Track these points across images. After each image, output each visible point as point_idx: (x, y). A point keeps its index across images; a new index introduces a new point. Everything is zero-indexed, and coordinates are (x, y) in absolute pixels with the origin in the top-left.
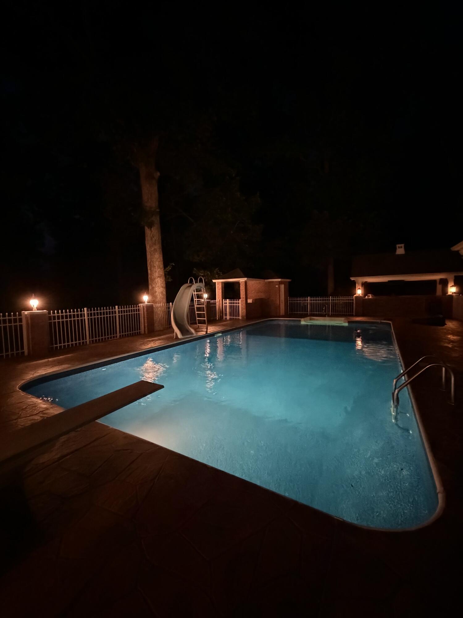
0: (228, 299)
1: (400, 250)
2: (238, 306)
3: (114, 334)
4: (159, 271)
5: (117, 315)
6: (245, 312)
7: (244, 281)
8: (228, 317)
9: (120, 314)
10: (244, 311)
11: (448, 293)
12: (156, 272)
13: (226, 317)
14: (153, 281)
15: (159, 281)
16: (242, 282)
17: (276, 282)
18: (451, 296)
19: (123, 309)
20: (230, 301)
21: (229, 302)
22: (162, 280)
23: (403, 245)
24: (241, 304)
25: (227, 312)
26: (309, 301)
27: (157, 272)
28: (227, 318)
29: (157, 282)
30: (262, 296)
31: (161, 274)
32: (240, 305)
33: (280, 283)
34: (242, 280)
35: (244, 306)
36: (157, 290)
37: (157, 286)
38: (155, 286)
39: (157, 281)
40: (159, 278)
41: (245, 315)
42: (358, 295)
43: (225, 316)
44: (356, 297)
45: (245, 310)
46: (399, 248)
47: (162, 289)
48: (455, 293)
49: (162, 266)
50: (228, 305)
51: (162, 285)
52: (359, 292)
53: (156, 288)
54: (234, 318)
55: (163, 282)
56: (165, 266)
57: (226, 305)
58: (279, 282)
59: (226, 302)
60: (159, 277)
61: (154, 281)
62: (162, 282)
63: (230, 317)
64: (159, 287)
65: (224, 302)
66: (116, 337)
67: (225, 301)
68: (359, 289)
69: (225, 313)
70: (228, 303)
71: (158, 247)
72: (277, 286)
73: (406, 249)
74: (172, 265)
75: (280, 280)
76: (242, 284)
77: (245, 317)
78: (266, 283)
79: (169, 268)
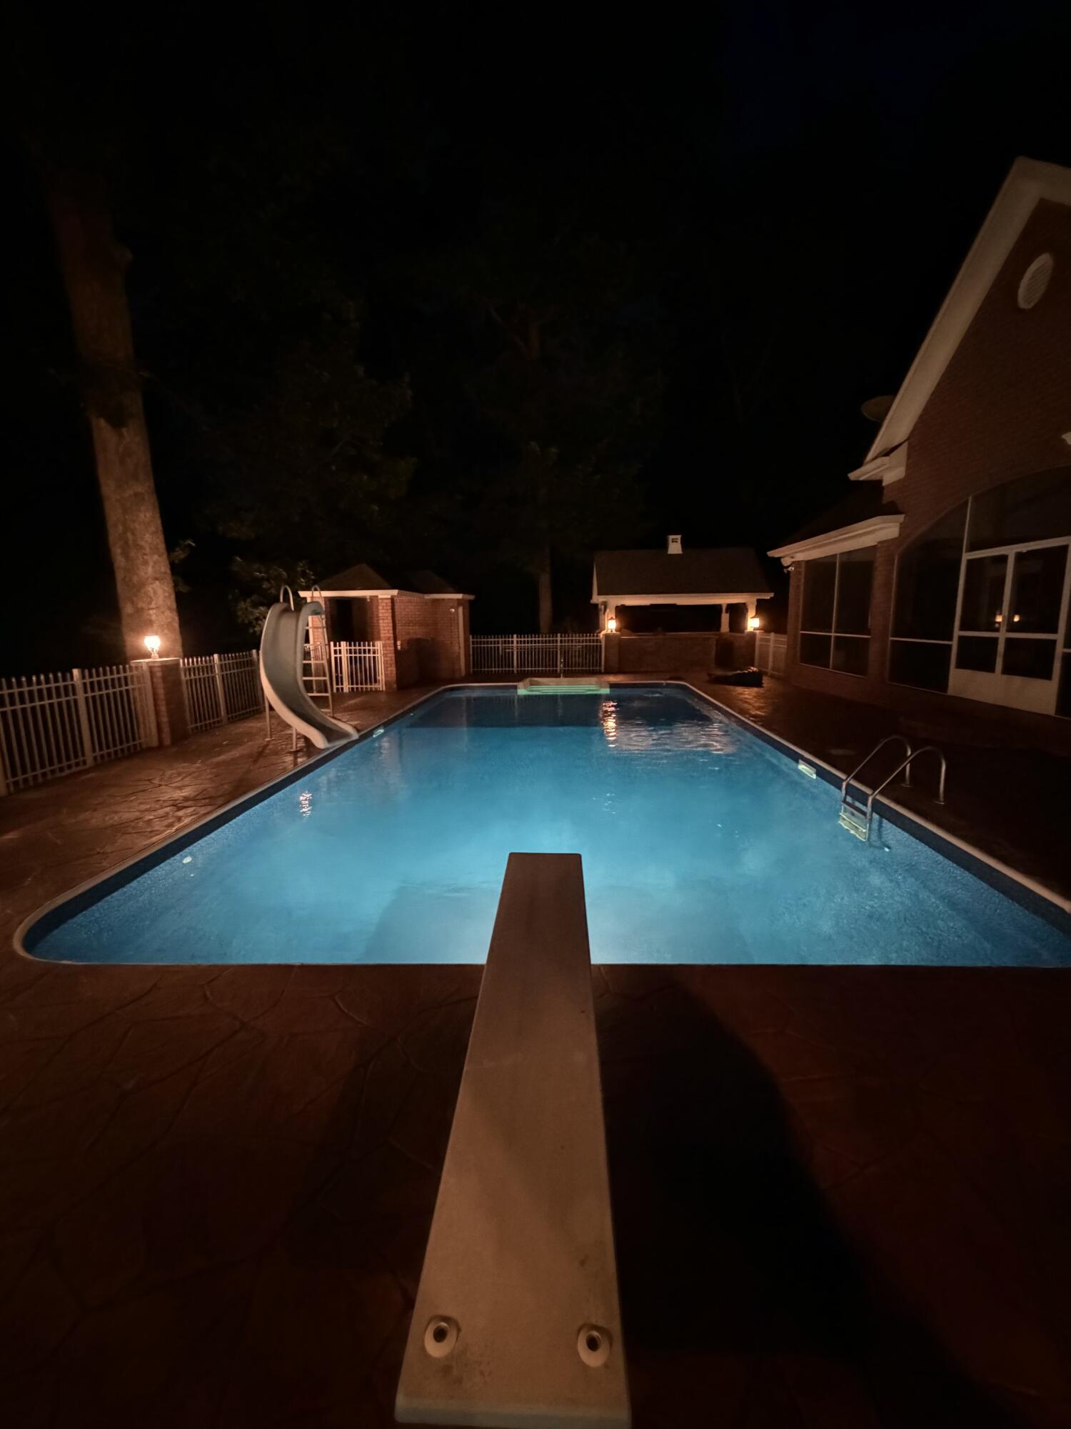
0: (343, 641)
1: (675, 547)
2: (374, 657)
3: (76, 757)
4: (155, 563)
5: (81, 696)
6: (394, 672)
7: (389, 597)
8: (346, 687)
9: (90, 694)
10: (392, 671)
11: (746, 629)
12: (146, 563)
13: (340, 686)
14: (139, 591)
15: (160, 592)
16: (382, 599)
17: (450, 600)
18: (753, 635)
19: (95, 679)
20: (350, 646)
21: (348, 648)
22: (166, 589)
23: (679, 537)
24: (380, 652)
25: (341, 673)
26: (515, 644)
27: (151, 564)
28: (342, 689)
29: (152, 595)
30: (417, 632)
31: (163, 569)
32: (378, 655)
33: (459, 602)
34: (384, 594)
35: (391, 657)
36: (154, 617)
37: (153, 605)
38: (144, 606)
39: (150, 589)
40: (157, 583)
41: (395, 679)
42: (609, 632)
43: (337, 684)
44: (607, 636)
45: (394, 669)
46: (673, 542)
47: (168, 613)
48: (758, 629)
49: (162, 547)
50: (344, 656)
51: (169, 604)
52: (611, 625)
53: (151, 612)
54: (362, 688)
55: (170, 595)
56: (170, 545)
57: (338, 655)
58: (458, 600)
59: (338, 648)
60: (157, 579)
61: (143, 591)
62: (167, 594)
63: (350, 686)
64: (163, 609)
65: (333, 648)
66: (84, 762)
67: (335, 646)
68: (612, 619)
69: (337, 677)
70: (343, 651)
71: (144, 487)
72: (453, 610)
73: (684, 544)
74: (190, 545)
75: (460, 596)
76: (384, 604)
77: (395, 686)
78: (426, 603)
79: (180, 554)
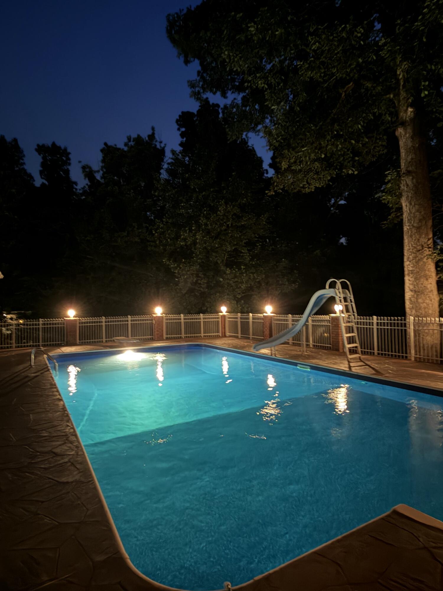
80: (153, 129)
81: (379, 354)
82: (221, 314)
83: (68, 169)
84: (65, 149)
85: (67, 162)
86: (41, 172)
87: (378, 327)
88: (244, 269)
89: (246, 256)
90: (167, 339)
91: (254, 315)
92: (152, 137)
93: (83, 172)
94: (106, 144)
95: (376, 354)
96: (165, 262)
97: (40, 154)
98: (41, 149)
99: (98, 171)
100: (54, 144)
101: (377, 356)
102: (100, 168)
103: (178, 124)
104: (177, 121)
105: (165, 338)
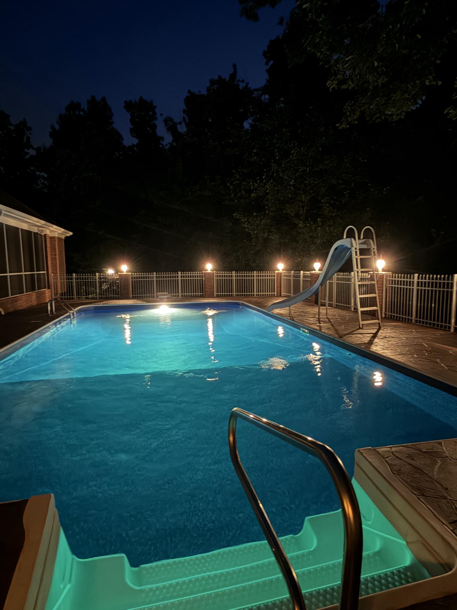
80: (235, 66)
81: (416, 321)
82: (276, 272)
83: (154, 123)
84: (152, 103)
85: (154, 117)
86: (132, 130)
87: (418, 288)
88: (320, 221)
89: (325, 206)
90: (218, 296)
91: (304, 272)
92: (233, 76)
93: (166, 125)
94: (189, 92)
95: (413, 321)
96: (235, 217)
97: (128, 112)
98: (129, 106)
99: (180, 123)
100: (141, 99)
101: (414, 324)
102: (182, 119)
103: (265, 57)
104: (265, 53)
105: (215, 296)
